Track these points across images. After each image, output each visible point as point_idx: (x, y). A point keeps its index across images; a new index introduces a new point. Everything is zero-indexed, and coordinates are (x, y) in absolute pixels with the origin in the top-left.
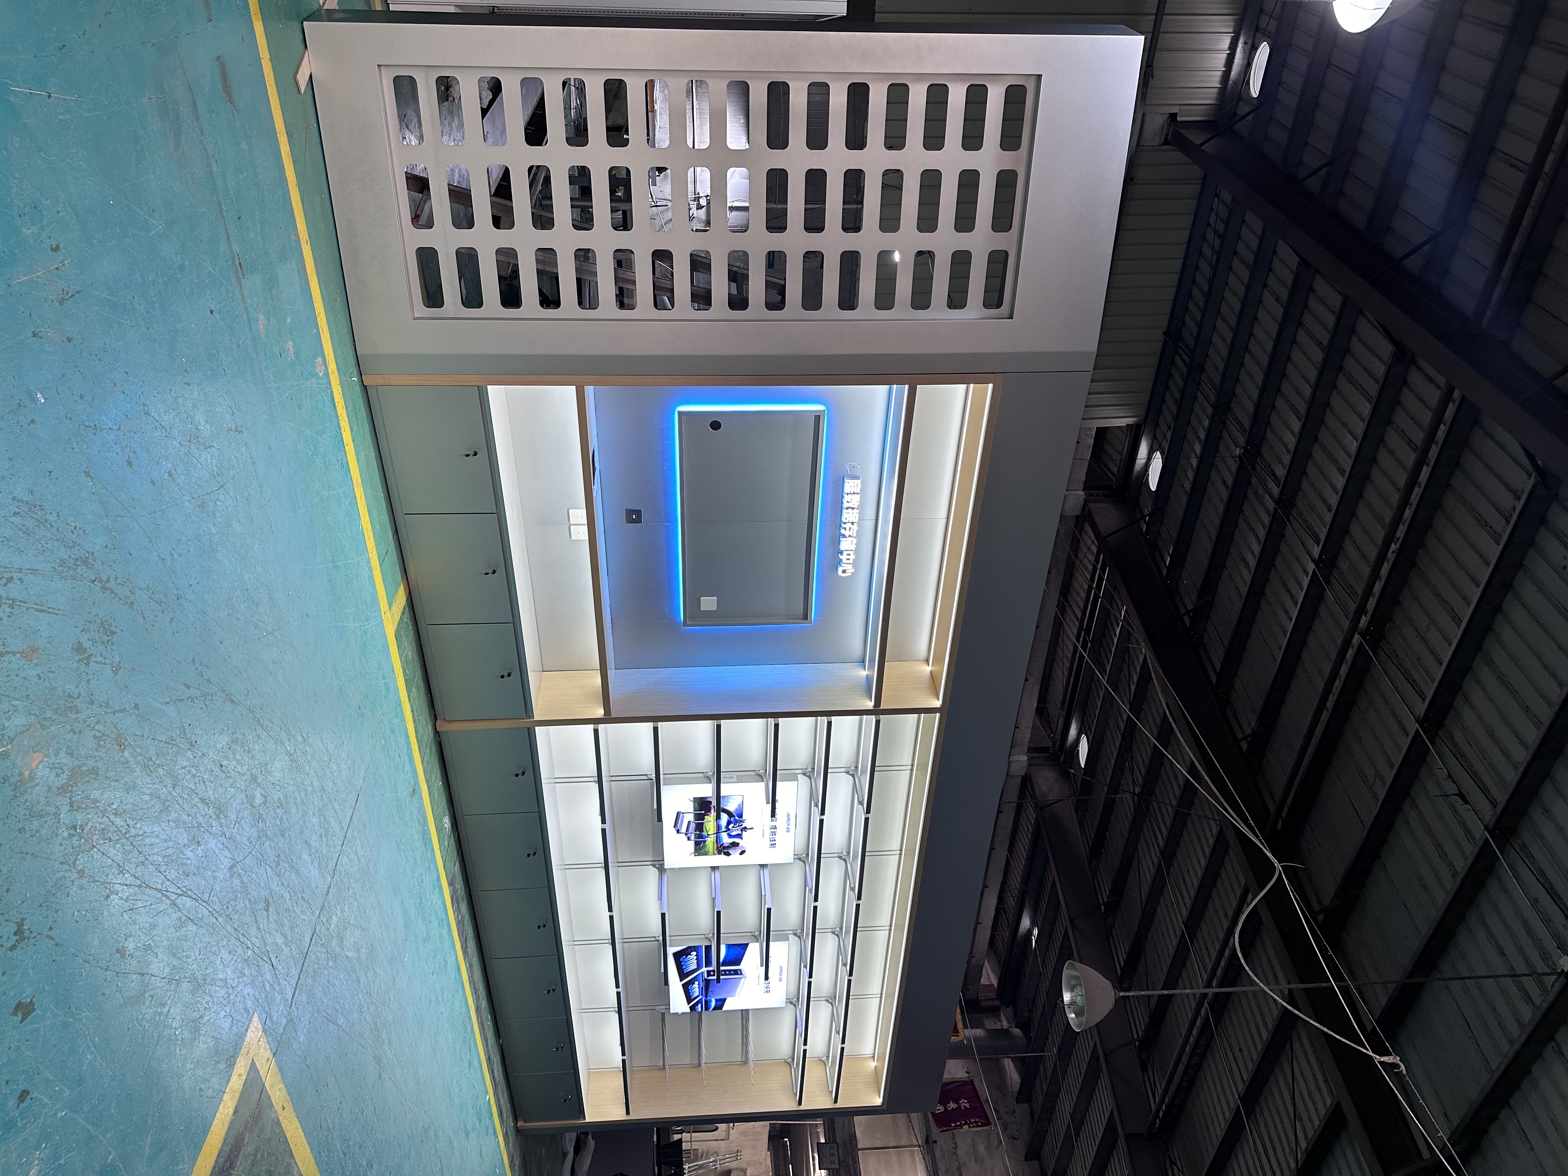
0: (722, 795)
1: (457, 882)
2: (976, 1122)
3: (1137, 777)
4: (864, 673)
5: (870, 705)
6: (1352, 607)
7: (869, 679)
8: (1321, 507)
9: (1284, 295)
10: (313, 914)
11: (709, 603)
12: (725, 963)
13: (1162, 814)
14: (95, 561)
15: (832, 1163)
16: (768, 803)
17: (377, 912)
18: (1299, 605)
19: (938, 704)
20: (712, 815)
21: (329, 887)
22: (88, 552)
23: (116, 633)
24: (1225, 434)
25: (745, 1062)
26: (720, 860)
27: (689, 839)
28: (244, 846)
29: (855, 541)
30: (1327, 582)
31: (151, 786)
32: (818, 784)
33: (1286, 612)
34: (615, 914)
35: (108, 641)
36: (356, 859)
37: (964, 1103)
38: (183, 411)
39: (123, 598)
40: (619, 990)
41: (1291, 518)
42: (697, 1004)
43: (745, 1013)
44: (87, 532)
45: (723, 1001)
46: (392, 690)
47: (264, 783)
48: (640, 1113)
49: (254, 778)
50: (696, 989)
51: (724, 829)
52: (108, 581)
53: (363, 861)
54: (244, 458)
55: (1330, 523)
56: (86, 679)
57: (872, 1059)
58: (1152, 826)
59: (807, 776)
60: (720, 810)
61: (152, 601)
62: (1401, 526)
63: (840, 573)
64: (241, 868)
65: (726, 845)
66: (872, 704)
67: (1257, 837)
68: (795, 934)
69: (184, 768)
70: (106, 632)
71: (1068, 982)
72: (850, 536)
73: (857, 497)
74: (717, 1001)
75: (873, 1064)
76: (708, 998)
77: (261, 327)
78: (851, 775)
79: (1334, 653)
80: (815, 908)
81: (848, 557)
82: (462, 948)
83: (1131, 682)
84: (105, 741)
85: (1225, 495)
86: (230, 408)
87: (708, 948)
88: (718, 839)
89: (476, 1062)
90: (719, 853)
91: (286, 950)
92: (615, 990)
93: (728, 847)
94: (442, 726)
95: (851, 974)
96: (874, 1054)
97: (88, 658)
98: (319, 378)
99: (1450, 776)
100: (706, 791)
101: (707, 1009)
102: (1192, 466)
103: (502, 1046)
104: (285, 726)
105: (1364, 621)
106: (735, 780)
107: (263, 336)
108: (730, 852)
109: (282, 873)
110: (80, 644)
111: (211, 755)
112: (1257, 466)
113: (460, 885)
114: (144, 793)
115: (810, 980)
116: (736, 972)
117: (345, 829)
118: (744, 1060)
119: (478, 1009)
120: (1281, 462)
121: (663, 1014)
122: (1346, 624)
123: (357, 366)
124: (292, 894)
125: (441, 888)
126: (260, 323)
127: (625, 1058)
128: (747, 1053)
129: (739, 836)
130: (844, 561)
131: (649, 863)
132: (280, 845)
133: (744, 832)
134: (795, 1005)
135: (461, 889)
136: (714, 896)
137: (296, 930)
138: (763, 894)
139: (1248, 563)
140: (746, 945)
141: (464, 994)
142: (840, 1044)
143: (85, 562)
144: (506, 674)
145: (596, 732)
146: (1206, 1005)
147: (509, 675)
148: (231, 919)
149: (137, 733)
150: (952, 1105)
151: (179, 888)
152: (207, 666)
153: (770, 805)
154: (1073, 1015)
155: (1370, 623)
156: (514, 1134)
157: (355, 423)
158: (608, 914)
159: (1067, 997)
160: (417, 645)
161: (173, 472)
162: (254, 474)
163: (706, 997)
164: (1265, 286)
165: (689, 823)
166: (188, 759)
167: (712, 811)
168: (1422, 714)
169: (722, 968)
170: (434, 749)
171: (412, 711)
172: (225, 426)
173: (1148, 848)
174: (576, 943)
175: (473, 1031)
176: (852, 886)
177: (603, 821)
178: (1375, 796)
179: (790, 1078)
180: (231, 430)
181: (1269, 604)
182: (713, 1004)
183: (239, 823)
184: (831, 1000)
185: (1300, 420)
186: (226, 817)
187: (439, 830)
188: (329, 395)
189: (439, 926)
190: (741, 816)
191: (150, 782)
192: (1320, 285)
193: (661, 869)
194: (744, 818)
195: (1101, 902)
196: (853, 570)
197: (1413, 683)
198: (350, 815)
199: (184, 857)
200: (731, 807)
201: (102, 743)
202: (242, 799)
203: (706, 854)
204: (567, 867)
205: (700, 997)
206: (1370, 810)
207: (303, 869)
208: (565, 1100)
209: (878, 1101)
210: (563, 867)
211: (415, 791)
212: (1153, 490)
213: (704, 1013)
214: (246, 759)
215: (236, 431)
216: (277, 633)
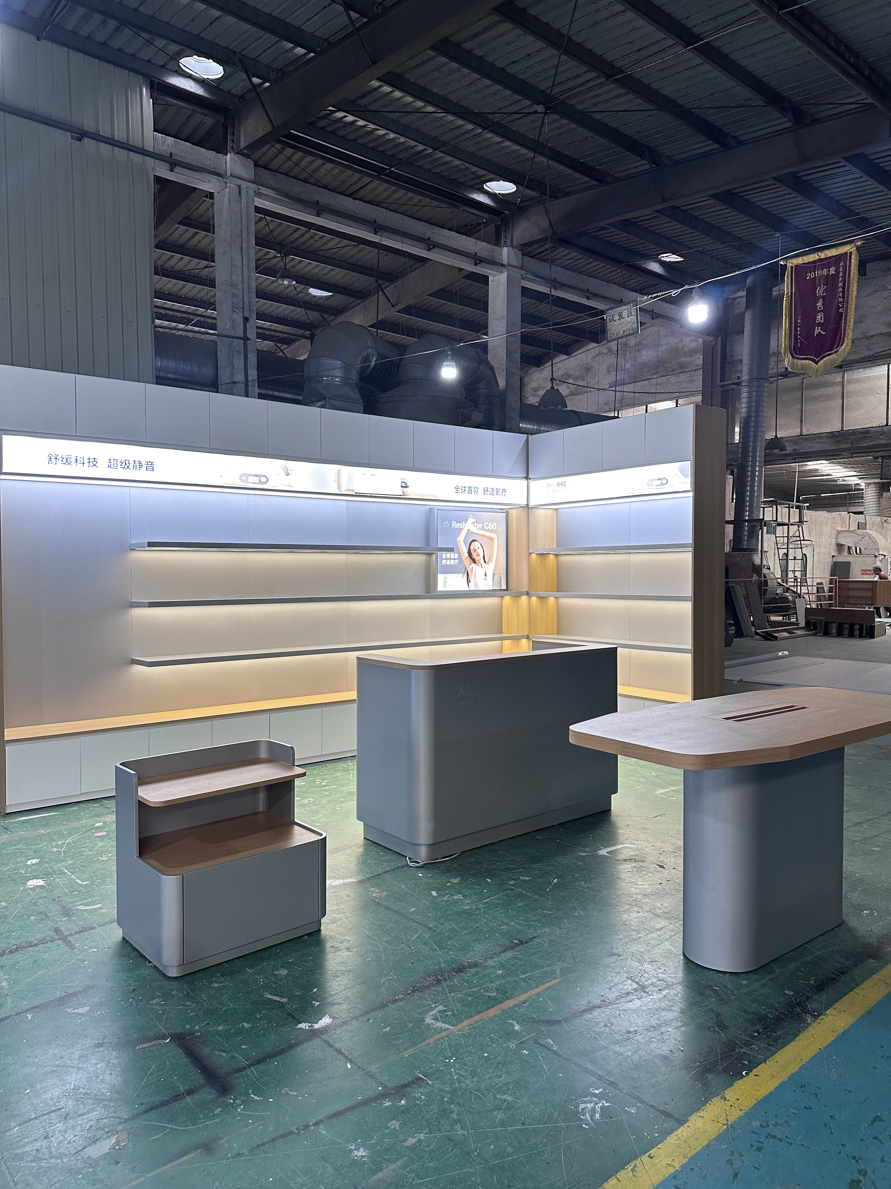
212: (223, 70)
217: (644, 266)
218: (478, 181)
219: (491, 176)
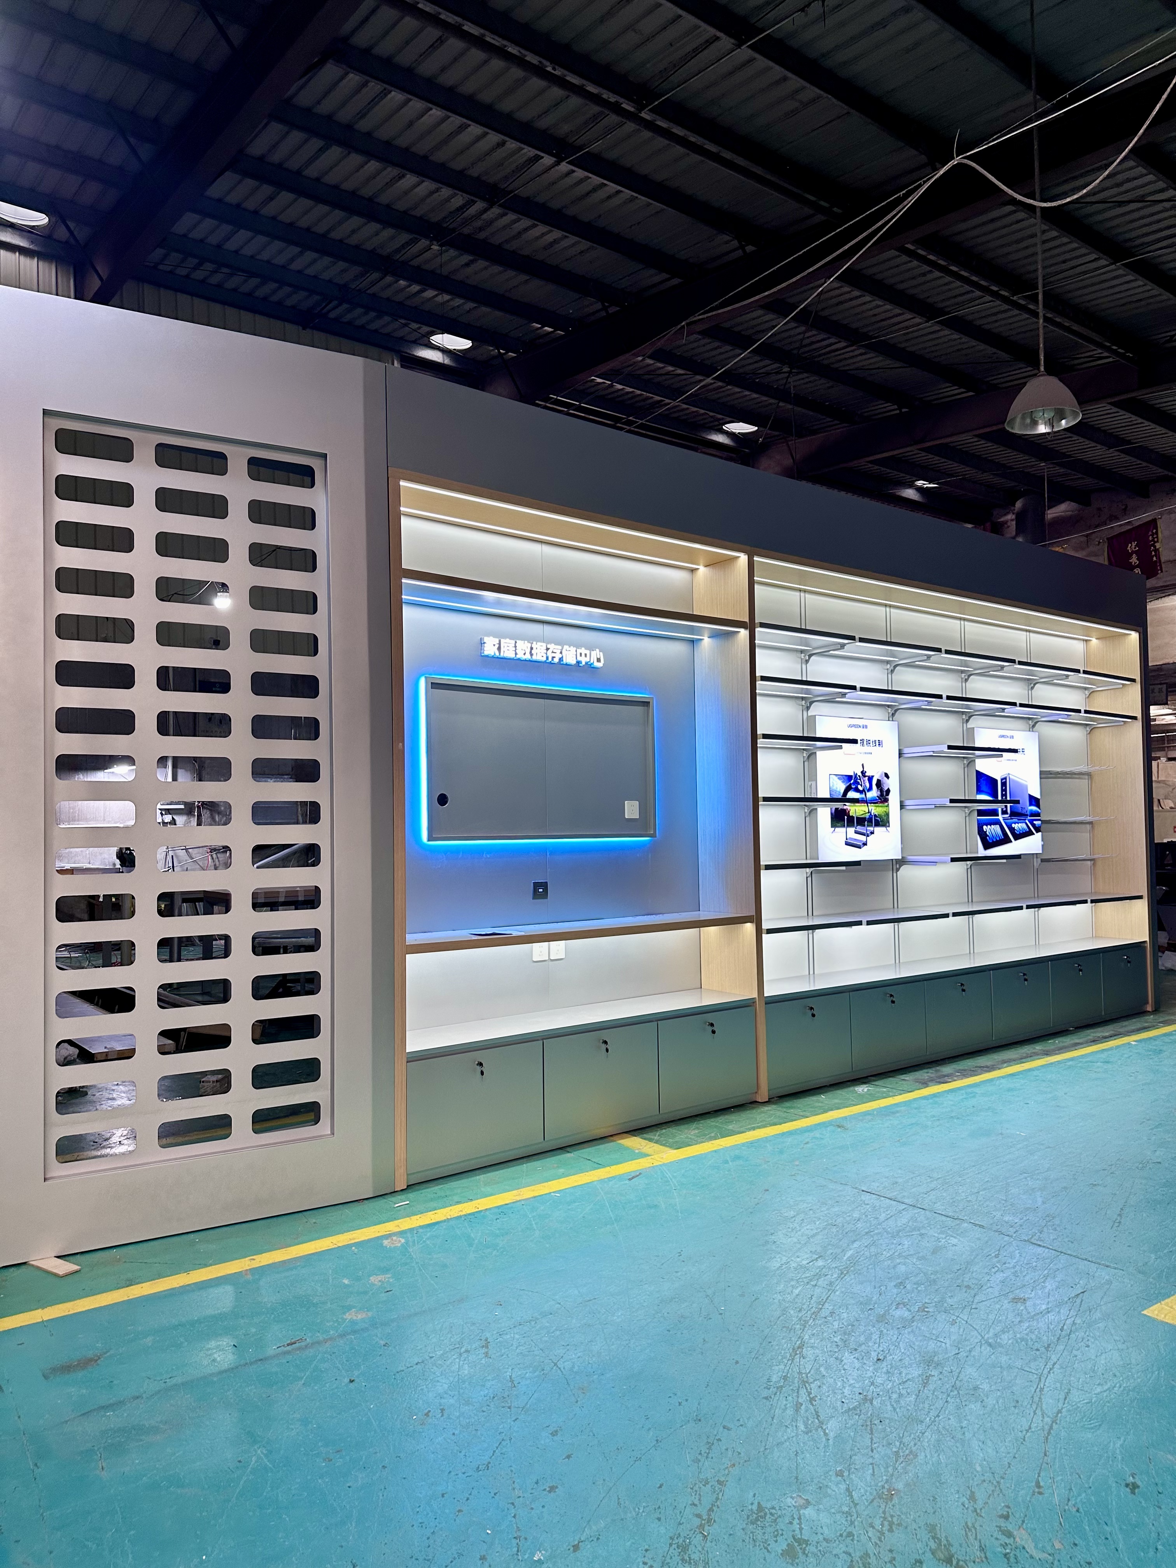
0: (829, 797)
1: (920, 1077)
2: (1152, 535)
3: (772, 370)
4: (707, 641)
5: (744, 633)
6: (613, 118)
7: (714, 635)
8: (500, 153)
9: (267, 190)
10: (1010, 1244)
11: (631, 810)
12: (994, 794)
13: (813, 343)
14: (679, 1534)
15: (1160, 691)
16: (841, 747)
17: (984, 1168)
18: (605, 182)
19: (743, 558)
20: (849, 808)
21: (976, 1225)
22: (671, 1545)
23: (759, 1503)
24: (415, 263)
25: (1089, 775)
26: (894, 799)
27: (872, 833)
28: (962, 1330)
29: (566, 647)
30: (581, 148)
31: (928, 1452)
32: (819, 693)
33: (609, 197)
34: (950, 911)
35: (771, 1514)
36: (934, 1193)
37: (1132, 547)
38: (476, 1417)
39: (715, 1496)
40: (1025, 907)
41: (510, 188)
42: (1034, 825)
43: (1044, 775)
44: (647, 1547)
45: (1031, 797)
46: (737, 1152)
47: (883, 1305)
48: (1140, 882)
49: (881, 1319)
50: (1019, 826)
51: (863, 796)
52: (699, 1516)
53: (933, 1185)
54: (517, 1336)
55: (518, 143)
56: (825, 1544)
57: (1088, 642)
58: (824, 354)
59: (811, 705)
60: (844, 799)
61: (710, 1455)
62: (528, 58)
63: (600, 665)
64: (988, 1333)
65: (879, 793)
66: (742, 631)
67: (920, 186)
68: (967, 721)
69: (895, 1409)
70: (761, 1517)
71: (1025, 426)
72: (561, 653)
73: (520, 643)
74: (1031, 804)
75: (1094, 641)
76: (1028, 813)
77: (360, 1317)
78: (809, 658)
79: (662, 142)
80: (949, 698)
81: (583, 655)
82: (989, 1071)
83: (675, 373)
84: (892, 1516)
85: (481, 264)
86: (461, 1354)
87: (981, 813)
88: (873, 801)
89: (1103, 1056)
90: (886, 800)
91: (1060, 1277)
92: (1025, 910)
93: (882, 791)
94: (763, 1096)
95: (1013, 661)
96: (1083, 640)
97: (800, 1541)
98: (407, 1243)
99: (802, 10)
100: (824, 813)
101: (1038, 814)
102: (448, 301)
103: (1076, 1028)
104: (811, 1280)
105: (627, 106)
106: (814, 783)
107: (370, 1314)
108: (886, 789)
109: (976, 1282)
110: (785, 1553)
111: (869, 1374)
112: (451, 226)
113: (923, 1074)
114: (939, 1463)
115: (1018, 705)
116: (1004, 784)
117: (904, 1206)
118: (1087, 777)
119: (1047, 1053)
120: (448, 200)
121: (1043, 860)
122: (630, 126)
123: (386, 1197)
124: (996, 1269)
125: (934, 1096)
126: (355, 1318)
127: (1089, 901)
128: (1081, 774)
129: (870, 779)
130: (587, 659)
131: (895, 874)
132: (946, 1284)
133: (866, 774)
134: (1036, 723)
135: (927, 1073)
136: (933, 806)
137: (1034, 1264)
138: (931, 754)
139: (555, 240)
140: (978, 773)
141: (1037, 1069)
142: (1080, 675)
143: (684, 1548)
144: (710, 1028)
145: (770, 931)
146: (1015, 298)
147: (712, 1025)
148: (1049, 1345)
149: (871, 1471)
150: (1134, 560)
151: (1035, 1413)
152: (769, 1380)
153: (844, 745)
154: (1063, 422)
155: (629, 99)
156: (1161, 1015)
157: (450, 1198)
158: (951, 918)
159: (1042, 429)
160: (681, 1124)
161: (552, 1429)
162: (533, 1323)
163: (1027, 815)
164: (256, 212)
165: (856, 832)
166: (883, 1403)
167: (845, 807)
168: (733, 41)
169: (1000, 798)
170: (788, 1104)
171: (754, 1129)
172: (483, 1361)
173: (845, 359)
174: (972, 952)
175: (1072, 1059)
176: (925, 658)
177: (859, 923)
178: (813, 101)
179: (1107, 728)
180: (487, 1353)
181: (600, 216)
182: (1034, 808)
183: (937, 1337)
184: (1031, 684)
185: (404, 176)
186: (936, 1353)
187: (873, 1098)
188: (425, 1230)
189: (974, 1097)
190: (849, 778)
191: (923, 1454)
192: (257, 148)
193: (901, 862)
194: (852, 774)
195: (898, 412)
196: (598, 650)
197: (696, 51)
198: (888, 1201)
199: (997, 1407)
200: (841, 787)
201: (895, 1519)
202: (909, 1333)
203: (887, 815)
204: (897, 961)
205: (1027, 821)
206: (832, 106)
207: (964, 1257)
208: (1129, 962)
209: (1134, 636)
210: (897, 965)
211: (839, 1125)
212: (471, 344)
213: (1043, 817)
214: (862, 1328)
215: (487, 1347)
216: (709, 1292)
217: (897, 494)
218: (717, 423)
219: (729, 419)
